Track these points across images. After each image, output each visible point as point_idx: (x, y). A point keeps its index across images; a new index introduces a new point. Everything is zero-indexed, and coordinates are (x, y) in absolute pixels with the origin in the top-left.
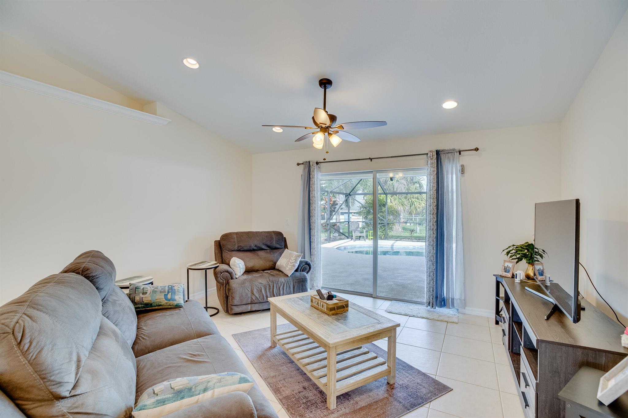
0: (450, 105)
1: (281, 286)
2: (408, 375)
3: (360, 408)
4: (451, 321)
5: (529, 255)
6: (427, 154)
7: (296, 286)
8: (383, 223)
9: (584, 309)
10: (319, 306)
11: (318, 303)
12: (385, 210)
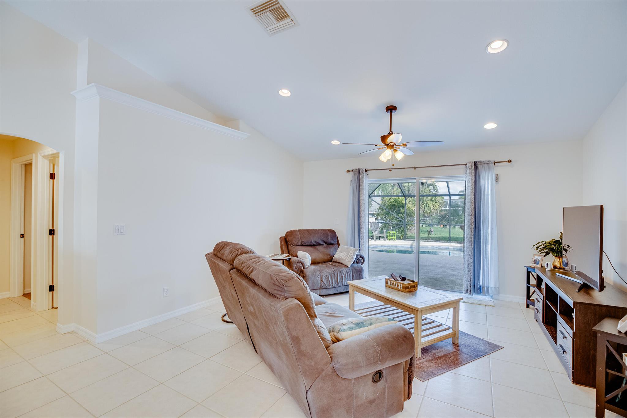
0: (490, 126)
1: (343, 274)
2: (466, 339)
3: (439, 357)
4: (488, 305)
5: (556, 249)
6: (467, 164)
7: (355, 275)
8: (402, 224)
9: (605, 287)
10: (394, 286)
11: (393, 284)
12: (404, 211)
